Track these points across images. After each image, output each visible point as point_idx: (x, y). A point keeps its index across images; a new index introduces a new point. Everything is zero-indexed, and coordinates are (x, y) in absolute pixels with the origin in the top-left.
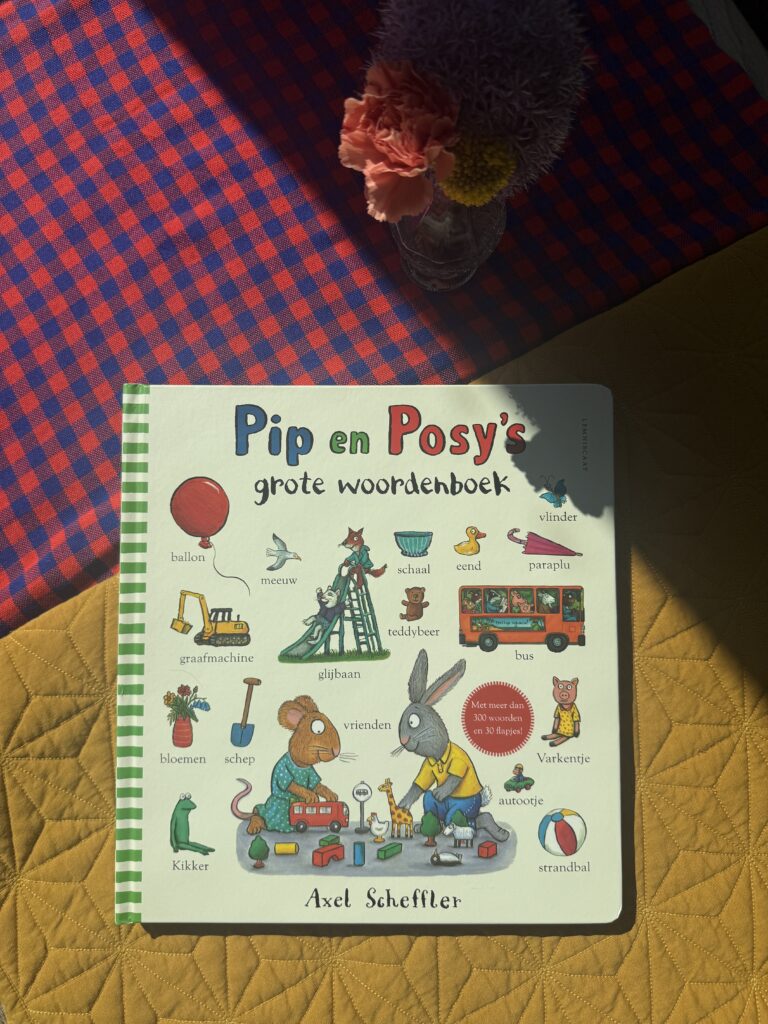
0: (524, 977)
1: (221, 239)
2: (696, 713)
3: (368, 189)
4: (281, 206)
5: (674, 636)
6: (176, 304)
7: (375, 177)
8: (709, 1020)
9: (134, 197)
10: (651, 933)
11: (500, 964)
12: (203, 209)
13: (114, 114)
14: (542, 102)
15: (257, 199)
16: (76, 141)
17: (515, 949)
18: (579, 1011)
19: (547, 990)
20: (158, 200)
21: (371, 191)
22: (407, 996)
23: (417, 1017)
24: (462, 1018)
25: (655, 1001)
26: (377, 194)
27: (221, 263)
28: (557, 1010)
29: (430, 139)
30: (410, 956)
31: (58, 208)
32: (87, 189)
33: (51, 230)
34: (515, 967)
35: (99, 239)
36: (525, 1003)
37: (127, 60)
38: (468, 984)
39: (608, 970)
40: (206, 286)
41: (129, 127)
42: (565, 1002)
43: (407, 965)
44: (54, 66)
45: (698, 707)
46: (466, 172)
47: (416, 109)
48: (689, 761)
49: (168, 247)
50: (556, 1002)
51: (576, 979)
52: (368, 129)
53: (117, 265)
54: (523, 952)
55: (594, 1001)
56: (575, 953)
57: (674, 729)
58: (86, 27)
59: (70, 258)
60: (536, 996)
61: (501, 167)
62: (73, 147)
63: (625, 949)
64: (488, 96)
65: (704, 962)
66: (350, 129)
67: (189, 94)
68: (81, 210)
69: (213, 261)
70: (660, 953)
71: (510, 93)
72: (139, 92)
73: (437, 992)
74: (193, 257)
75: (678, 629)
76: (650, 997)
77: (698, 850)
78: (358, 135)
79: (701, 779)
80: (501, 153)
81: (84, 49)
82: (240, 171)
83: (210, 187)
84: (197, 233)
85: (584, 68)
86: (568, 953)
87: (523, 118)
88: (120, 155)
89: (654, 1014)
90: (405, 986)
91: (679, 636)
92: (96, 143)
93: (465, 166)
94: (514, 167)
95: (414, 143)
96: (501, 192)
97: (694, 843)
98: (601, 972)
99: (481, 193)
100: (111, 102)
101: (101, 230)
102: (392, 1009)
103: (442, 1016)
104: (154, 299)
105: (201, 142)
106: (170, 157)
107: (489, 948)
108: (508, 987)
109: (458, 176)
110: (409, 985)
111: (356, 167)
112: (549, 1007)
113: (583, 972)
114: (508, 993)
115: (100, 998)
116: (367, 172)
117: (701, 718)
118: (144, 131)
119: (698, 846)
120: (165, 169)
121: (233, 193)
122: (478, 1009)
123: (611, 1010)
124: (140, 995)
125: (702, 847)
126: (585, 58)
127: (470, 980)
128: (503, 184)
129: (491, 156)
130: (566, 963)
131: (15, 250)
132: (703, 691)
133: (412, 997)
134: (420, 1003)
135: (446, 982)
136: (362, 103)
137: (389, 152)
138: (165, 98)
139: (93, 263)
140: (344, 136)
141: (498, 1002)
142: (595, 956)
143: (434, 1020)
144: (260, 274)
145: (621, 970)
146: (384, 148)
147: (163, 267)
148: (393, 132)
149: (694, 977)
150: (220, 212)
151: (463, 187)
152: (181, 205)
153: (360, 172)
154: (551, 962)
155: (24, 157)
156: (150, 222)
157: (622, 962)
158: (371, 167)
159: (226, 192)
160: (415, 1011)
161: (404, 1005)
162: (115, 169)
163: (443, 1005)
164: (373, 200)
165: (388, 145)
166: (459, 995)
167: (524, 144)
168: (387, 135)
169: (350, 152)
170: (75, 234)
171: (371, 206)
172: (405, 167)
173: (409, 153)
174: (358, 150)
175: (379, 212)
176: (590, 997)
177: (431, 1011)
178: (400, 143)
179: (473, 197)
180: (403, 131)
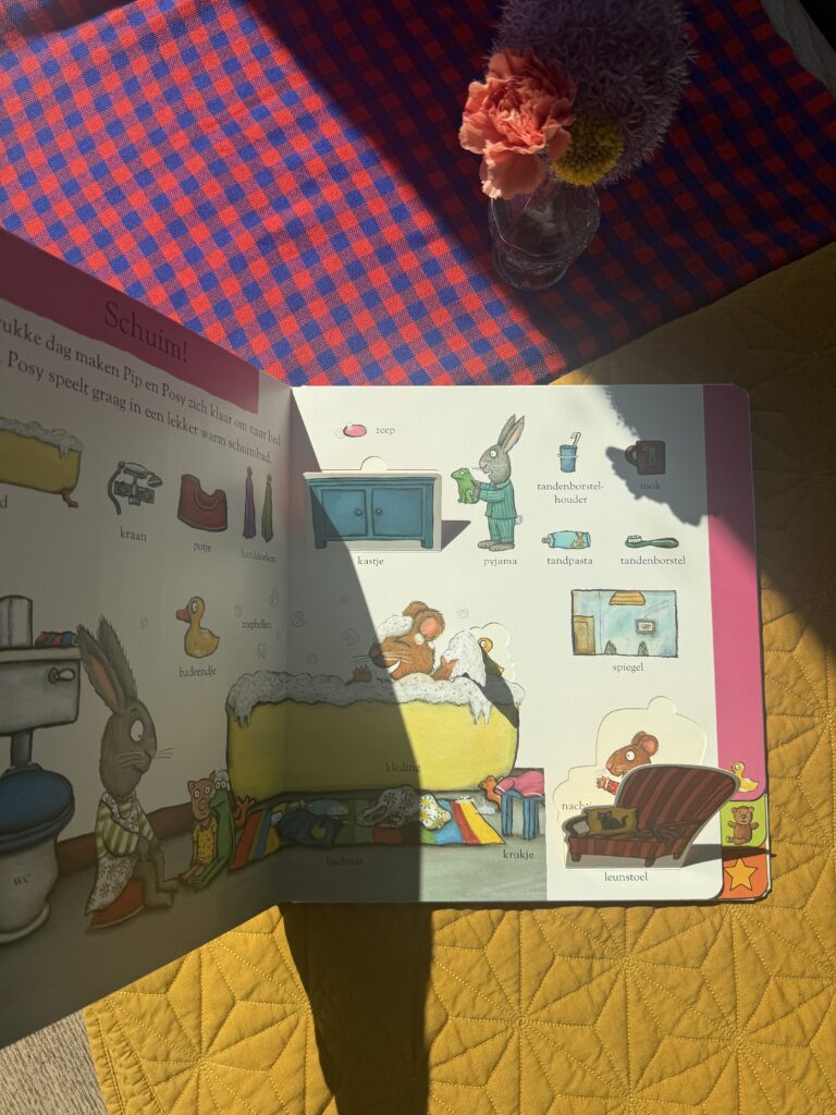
0: (606, 966)
1: (319, 237)
2: (780, 704)
3: (486, 165)
4: (377, 207)
6: (274, 296)
7: (494, 155)
8: (794, 1015)
9: (235, 195)
10: (735, 925)
11: (584, 952)
12: (302, 207)
13: (218, 116)
14: (651, 87)
15: (354, 199)
16: (180, 141)
17: (598, 937)
18: (662, 1002)
19: (629, 980)
20: (257, 198)
21: (489, 168)
22: (489, 980)
23: (499, 1003)
24: (544, 1007)
25: (740, 994)
26: (495, 172)
27: (317, 259)
28: (639, 1000)
29: (549, 117)
30: (492, 941)
31: (161, 203)
32: (190, 186)
33: (153, 224)
34: (598, 955)
35: (199, 233)
36: (607, 992)
37: (231, 66)
38: (550, 972)
39: (691, 962)
40: (303, 281)
41: (232, 129)
42: (647, 992)
43: (490, 950)
44: (161, 69)
45: (782, 698)
46: (579, 151)
47: (537, 91)
48: (774, 752)
49: (266, 242)
50: (639, 992)
51: (660, 969)
52: (491, 110)
53: (216, 259)
54: (606, 941)
55: (677, 992)
56: (660, 943)
58: (192, 35)
59: (171, 251)
60: (619, 986)
61: (611, 148)
62: (177, 147)
63: (710, 939)
64: (603, 81)
65: (789, 956)
66: (470, 112)
67: (291, 99)
68: (183, 206)
69: (310, 257)
70: (744, 946)
71: (624, 77)
72: (243, 96)
73: (519, 979)
74: (291, 253)
76: (735, 991)
77: (782, 840)
78: (479, 117)
79: (785, 770)
80: (612, 135)
81: (190, 55)
82: (338, 172)
83: (309, 187)
84: (295, 230)
85: (687, 61)
86: (652, 942)
87: (633, 103)
88: (223, 155)
89: (739, 1007)
90: (487, 969)
92: (199, 143)
93: (578, 145)
94: (622, 149)
95: (533, 123)
96: (606, 174)
97: (778, 833)
98: (684, 964)
99: (591, 172)
100: (215, 105)
101: (202, 225)
102: (472, 995)
103: (524, 1005)
104: (252, 292)
105: (302, 146)
106: (271, 158)
107: (573, 936)
108: (590, 974)
109: (571, 155)
110: (490, 971)
111: (473, 150)
112: (632, 996)
113: (666, 963)
114: (590, 982)
115: (177, 979)
116: (486, 151)
117: (786, 709)
118: (246, 133)
119: (781, 836)
120: (266, 169)
121: (331, 193)
122: (560, 998)
123: (696, 1001)
124: (219, 975)
125: (785, 836)
126: (687, 53)
127: (552, 969)
128: (612, 164)
129: (603, 137)
130: (649, 953)
131: (117, 242)
132: (787, 683)
133: (493, 982)
134: (501, 989)
135: (528, 970)
136: (486, 86)
137: (509, 131)
138: (268, 104)
139: (193, 256)
140: (465, 118)
141: (581, 991)
142: (679, 945)
143: (516, 1008)
144: (356, 271)
145: (706, 962)
146: (505, 128)
147: (262, 261)
148: (513, 112)
149: (779, 971)
150: (318, 211)
151: (575, 166)
152: (281, 204)
153: (479, 152)
154: (635, 951)
155: (129, 155)
156: (250, 218)
157: (706, 955)
158: (490, 147)
159: (324, 192)
160: (497, 997)
161: (485, 990)
162: (218, 168)
163: (525, 993)
164: (490, 177)
165: (508, 125)
166: (541, 983)
167: (632, 127)
168: (508, 116)
169: (470, 134)
170: (177, 228)
171: (487, 185)
172: (524, 145)
173: (528, 132)
174: (478, 132)
175: (494, 189)
176: (673, 988)
177: (513, 999)
178: (519, 123)
179: (583, 177)
180: (523, 112)
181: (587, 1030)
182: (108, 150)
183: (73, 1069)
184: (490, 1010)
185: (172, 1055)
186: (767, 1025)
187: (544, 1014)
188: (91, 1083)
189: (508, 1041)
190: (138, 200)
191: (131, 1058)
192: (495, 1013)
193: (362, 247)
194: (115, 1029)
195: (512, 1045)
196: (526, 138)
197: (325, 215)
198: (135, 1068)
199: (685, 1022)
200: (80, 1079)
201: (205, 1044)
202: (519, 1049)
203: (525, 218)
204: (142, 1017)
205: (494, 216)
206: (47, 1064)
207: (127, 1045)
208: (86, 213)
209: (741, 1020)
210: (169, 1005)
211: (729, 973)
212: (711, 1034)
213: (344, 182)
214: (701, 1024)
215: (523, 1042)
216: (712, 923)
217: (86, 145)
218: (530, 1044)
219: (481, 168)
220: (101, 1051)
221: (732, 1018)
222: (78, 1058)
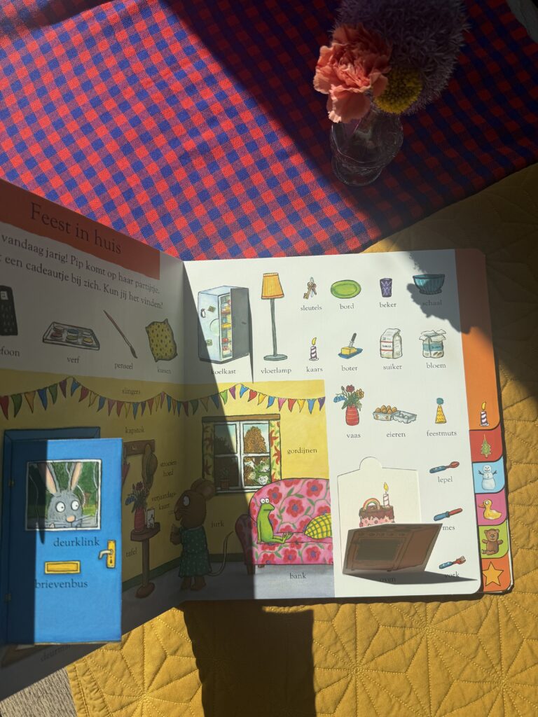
0: (414, 633)
1: (219, 154)
2: (527, 456)
3: (332, 101)
4: (257, 133)
5: (512, 406)
6: (190, 192)
7: (336, 94)
9: (164, 127)
10: (500, 605)
11: (398, 623)
12: (208, 135)
13: (154, 77)
14: (440, 47)
15: (242, 129)
16: (128, 94)
17: (408, 613)
18: (452, 657)
19: (430, 642)
20: (179, 129)
21: (334, 102)
22: (336, 643)
23: (343, 658)
24: (372, 660)
25: (503, 651)
26: (338, 104)
27: (218, 168)
28: (437, 656)
29: (373, 68)
30: (337, 616)
31: (116, 133)
32: (135, 122)
33: (111, 147)
34: (408, 625)
35: (142, 152)
36: (415, 650)
37: (162, 45)
38: (376, 637)
39: (471, 630)
40: (209, 182)
41: (162, 85)
42: (442, 650)
43: (336, 622)
44: (116, 48)
45: (529, 452)
46: (393, 90)
47: (365, 51)
48: (523, 488)
49: (185, 157)
50: (436, 651)
51: (450, 635)
52: (334, 64)
53: (153, 168)
54: (413, 615)
55: (462, 650)
56: (449, 617)
57: (513, 467)
58: (137, 26)
59: (123, 164)
60: (423, 646)
61: (414, 88)
62: (127, 97)
63: (484, 614)
64: (409, 44)
65: (536, 625)
66: (321, 66)
67: (200, 66)
68: (131, 135)
69: (213, 166)
70: (506, 619)
71: (423, 41)
72: (169, 64)
73: (356, 642)
74: (201, 164)
75: (515, 401)
76: (500, 649)
77: (531, 548)
78: (327, 69)
79: (531, 501)
80: (415, 79)
81: (135, 39)
82: (231, 112)
83: (212, 121)
84: (204, 149)
85: (463, 31)
86: (444, 617)
87: (428, 58)
88: (157, 102)
89: (503, 660)
90: (334, 636)
91: (515, 406)
92: (141, 94)
93: (392, 86)
94: (421, 89)
95: (363, 72)
96: (411, 106)
97: (528, 544)
98: (467, 631)
99: (401, 104)
100: (151, 71)
101: (143, 147)
102: (325, 653)
103: (359, 658)
104: (176, 190)
105: (208, 95)
106: (188, 103)
107: (391, 612)
108: (404, 639)
109: (388, 93)
110: (337, 636)
111: (323, 91)
112: (432, 653)
113: (454, 631)
114: (403, 643)
115: (128, 641)
116: (332, 91)
117: (531, 459)
118: (172, 88)
119: (530, 545)
120: (184, 110)
121: (227, 125)
122: (383, 654)
123: (474, 657)
124: (156, 639)
125: (533, 546)
126: (464, 25)
127: (377, 634)
128: (414, 98)
129: (409, 81)
130: (443, 624)
131: (88, 158)
132: (531, 442)
133: (338, 644)
134: (344, 649)
135: (361, 635)
136: (331, 49)
137: (347, 78)
138: (186, 69)
139: (138, 167)
140: (317, 70)
141: (397, 649)
142: (463, 619)
143: (354, 661)
144: (243, 175)
145: (481, 630)
146: (344, 76)
147: (182, 170)
148: (349, 66)
149: (530, 635)
150: (218, 137)
151: (390, 100)
152: (194, 132)
153: (326, 93)
154: (433, 623)
155: (96, 103)
156: (174, 142)
157: (481, 625)
158: (334, 89)
159: (222, 124)
160: (341, 654)
161: (333, 649)
162: (153, 110)
163: (360, 650)
164: (334, 108)
165: (346, 73)
166: (370, 644)
167: (428, 74)
168: (346, 68)
169: (321, 81)
170: (127, 149)
171: (332, 114)
172: (357, 86)
173: (359, 78)
174: (326, 79)
175: (336, 116)
176: (458, 649)
177: (352, 655)
178: (353, 73)
179: (396, 107)
180: (356, 65)
181: (402, 676)
182: (83, 100)
183: (59, 702)
184: (337, 663)
185: (125, 692)
186: (522, 671)
187: (372, 665)
188: (71, 711)
189: (349, 683)
190: (102, 132)
191: (98, 693)
192: (340, 664)
193: (247, 160)
194: (87, 673)
195: (351, 687)
196: (358, 83)
197: (223, 139)
198: (101, 700)
199: (468, 671)
200: (63, 708)
201: (146, 685)
202: (356, 689)
203: (355, 138)
204: (106, 666)
205: (334, 137)
206: (42, 698)
207: (96, 684)
208: (68, 140)
209: (505, 669)
210: (123, 658)
211: (497, 637)
212: (485, 679)
213: (234, 118)
214: (478, 672)
215: (359, 684)
216: (485, 603)
217: (68, 97)
218: (363, 685)
219: (328, 103)
220: (77, 689)
221: (498, 668)
222: (62, 694)
